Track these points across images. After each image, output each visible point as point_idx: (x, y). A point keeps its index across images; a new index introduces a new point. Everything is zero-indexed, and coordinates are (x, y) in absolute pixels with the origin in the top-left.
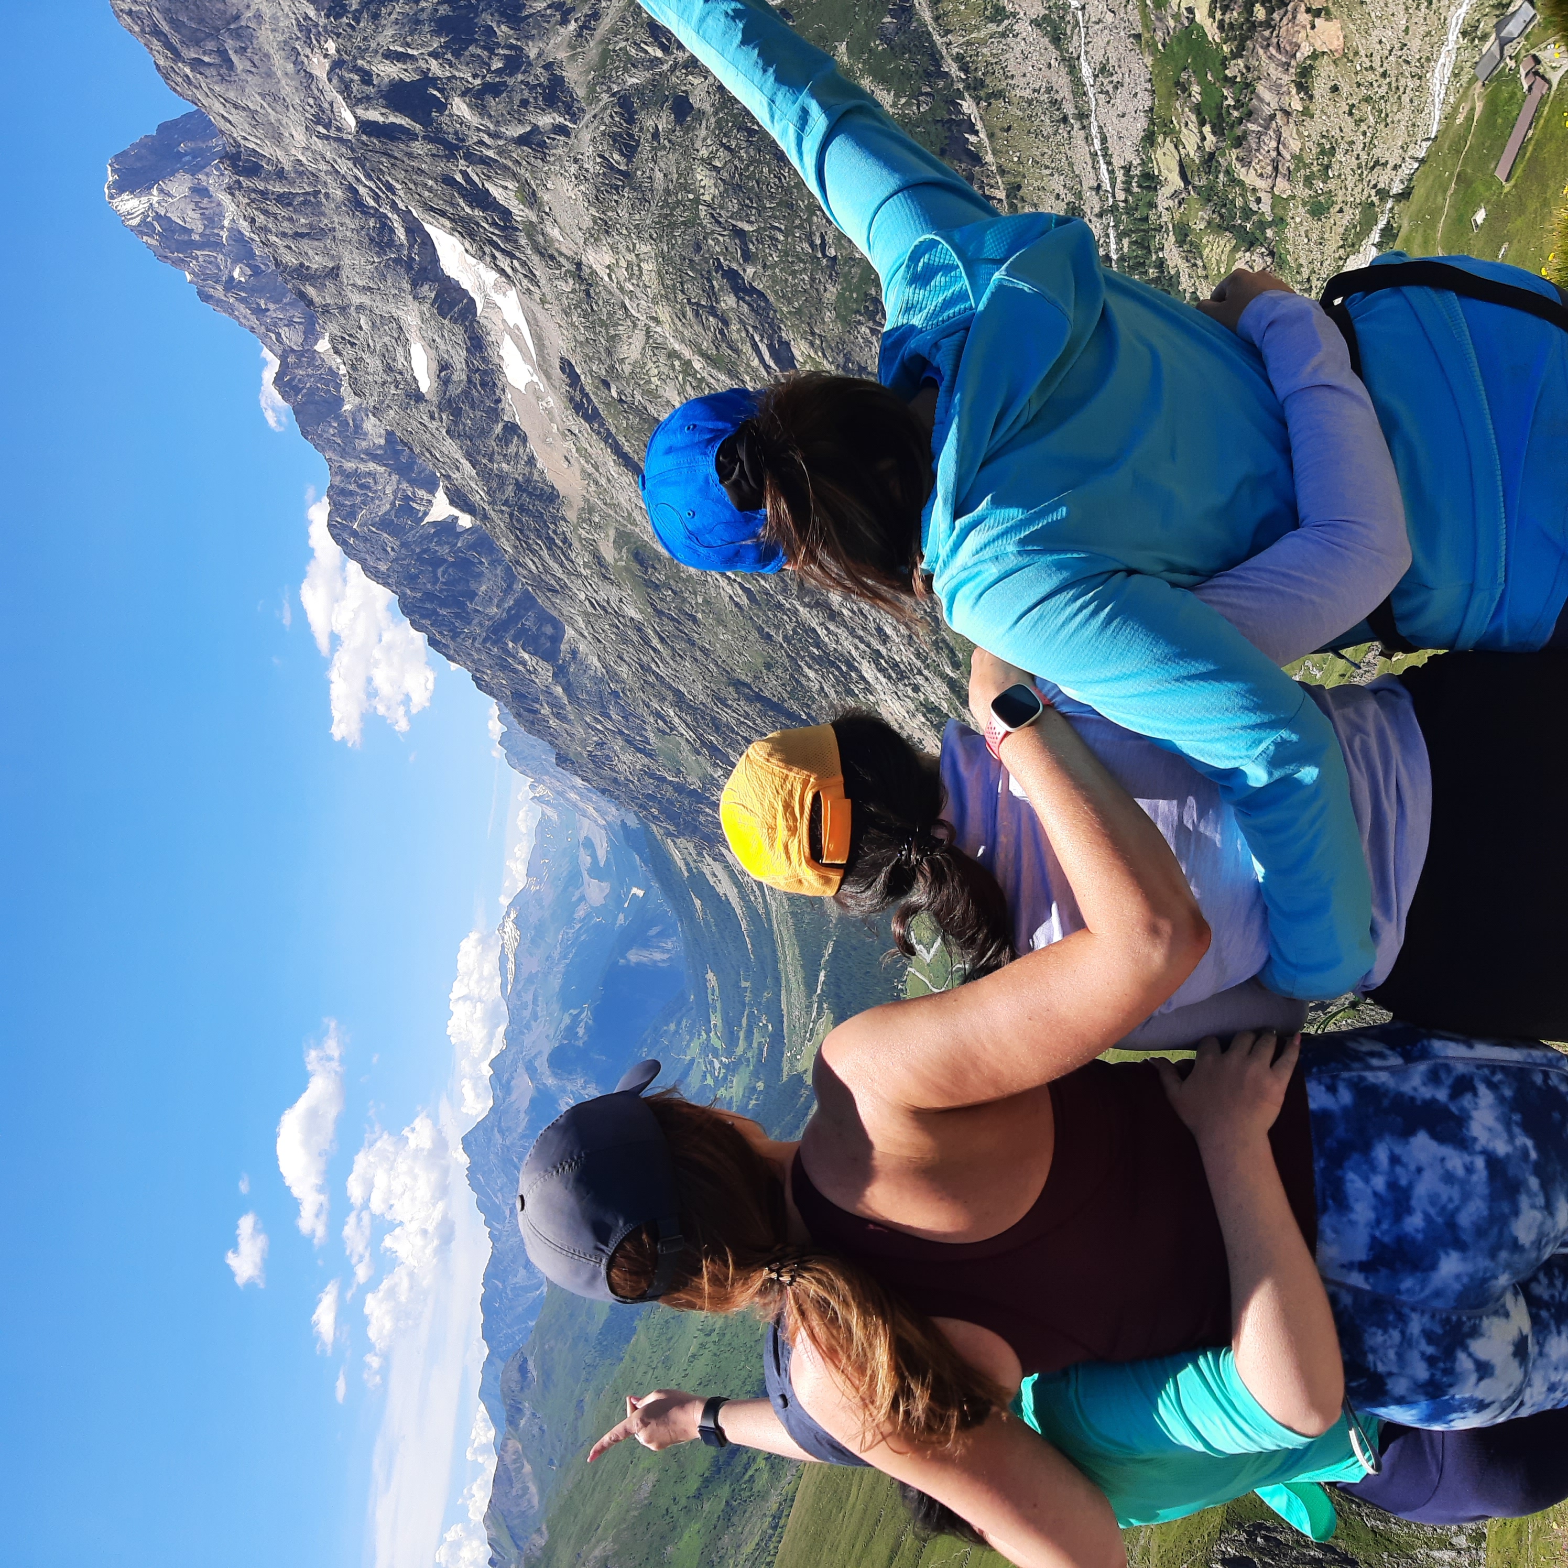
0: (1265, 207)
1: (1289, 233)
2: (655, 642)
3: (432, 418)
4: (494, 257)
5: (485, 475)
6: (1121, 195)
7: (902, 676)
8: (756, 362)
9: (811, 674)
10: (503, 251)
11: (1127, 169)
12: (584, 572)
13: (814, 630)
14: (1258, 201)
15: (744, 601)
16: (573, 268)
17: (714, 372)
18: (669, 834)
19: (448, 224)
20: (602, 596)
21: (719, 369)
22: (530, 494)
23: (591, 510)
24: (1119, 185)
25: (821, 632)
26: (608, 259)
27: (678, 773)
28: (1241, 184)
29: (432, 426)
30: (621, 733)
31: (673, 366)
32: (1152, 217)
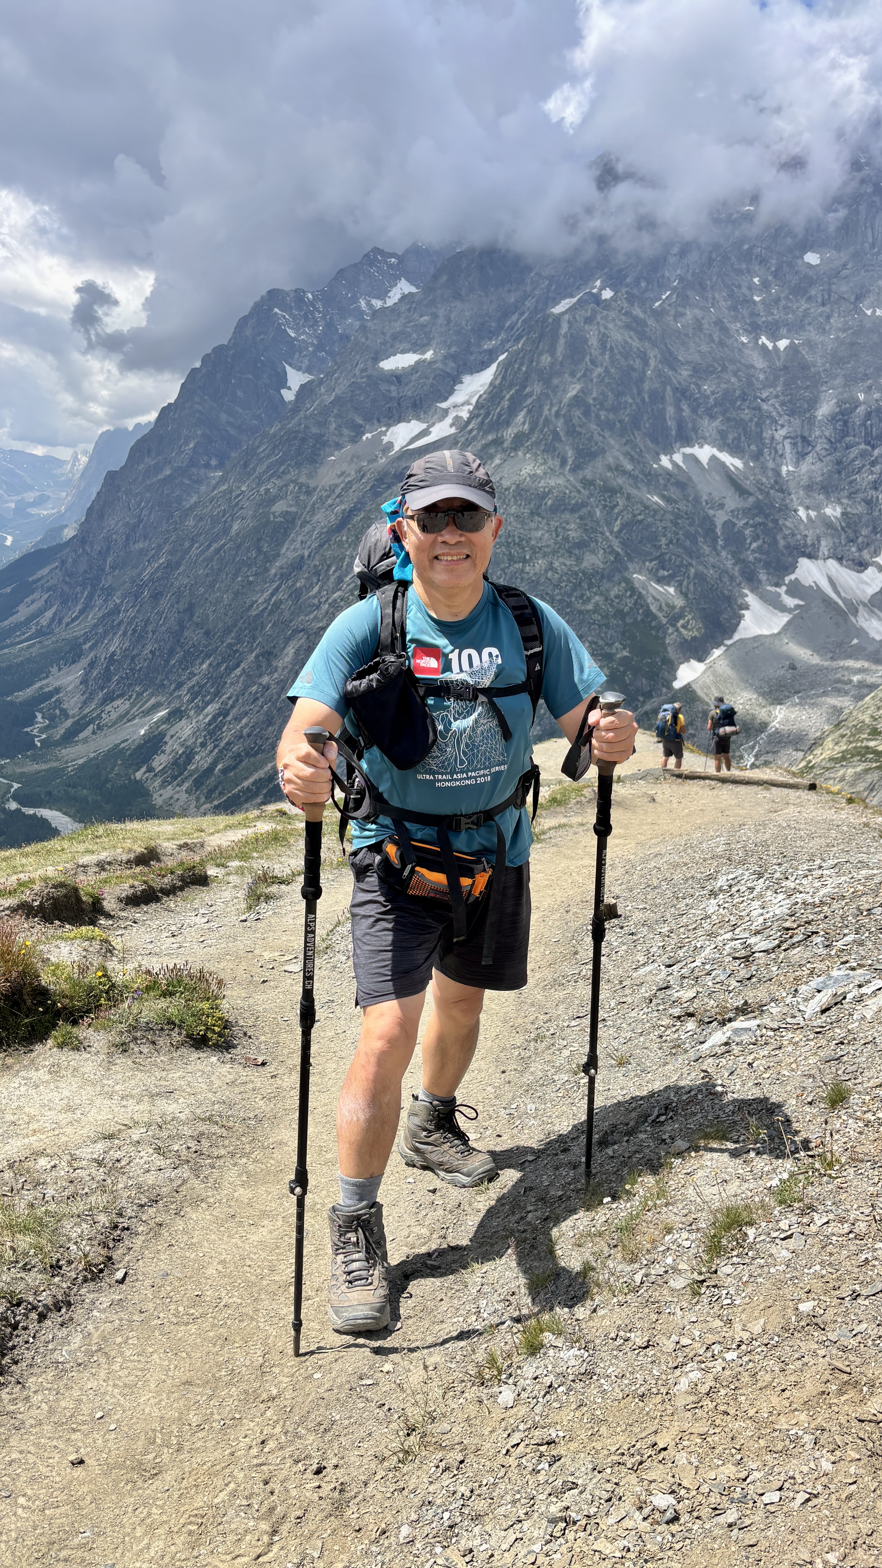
2: (215, 546)
3: (362, 371)
4: (477, 416)
5: (325, 411)
7: (211, 733)
9: (204, 666)
10: (482, 423)
12: (261, 490)
13: (238, 666)
15: (254, 612)
18: (63, 562)
19: (498, 382)
20: (245, 504)
22: (314, 446)
23: (309, 493)
25: (238, 671)
27: (113, 568)
29: (357, 372)
30: (140, 521)
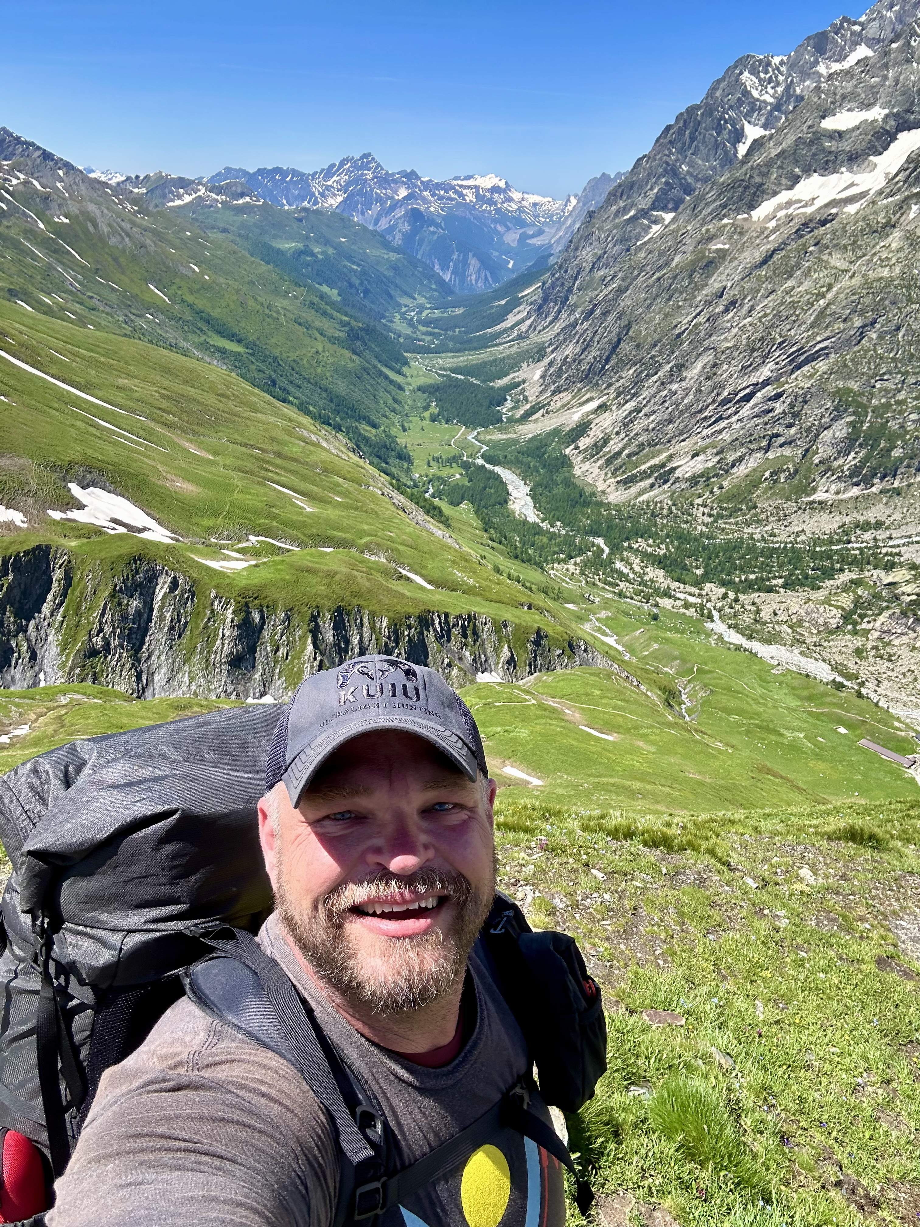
0: (864, 626)
1: (848, 637)
2: (658, 275)
3: (809, 127)
4: (906, 170)
5: (769, 163)
6: (884, 551)
7: (625, 425)
8: (819, 338)
9: (631, 372)
10: (910, 175)
11: (899, 554)
12: (704, 230)
13: (656, 373)
14: (869, 622)
15: (677, 331)
16: (892, 222)
17: (816, 313)
18: (544, 284)
20: (688, 241)
21: (817, 316)
22: (755, 193)
23: (741, 234)
24: (890, 550)
25: (655, 378)
26: (894, 245)
27: (579, 289)
28: (879, 614)
29: (805, 128)
30: (605, 253)
31: (822, 287)
32: (869, 567)
